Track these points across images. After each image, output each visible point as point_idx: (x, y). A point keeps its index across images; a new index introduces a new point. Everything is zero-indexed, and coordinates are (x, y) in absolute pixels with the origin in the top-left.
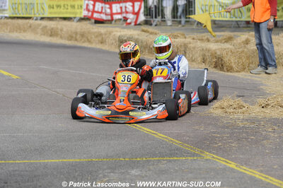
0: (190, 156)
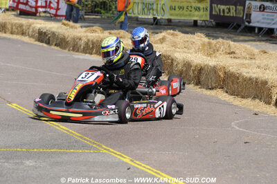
0: (87, 149)
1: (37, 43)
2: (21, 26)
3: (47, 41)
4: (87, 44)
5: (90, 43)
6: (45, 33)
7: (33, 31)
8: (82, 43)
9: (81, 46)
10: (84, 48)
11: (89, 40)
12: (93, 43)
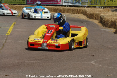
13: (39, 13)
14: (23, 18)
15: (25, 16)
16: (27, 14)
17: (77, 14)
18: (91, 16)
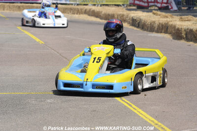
1: (131, 27)
2: (123, 15)
3: (137, 26)
4: (159, 26)
5: (160, 25)
6: (136, 20)
7: (130, 19)
8: (156, 25)
9: (155, 28)
10: (157, 29)
11: (160, 23)
12: (162, 25)
13: (49, 18)
14: (23, 25)
15: (27, 22)
16: (30, 20)
17: (77, 14)
18: (110, 17)
